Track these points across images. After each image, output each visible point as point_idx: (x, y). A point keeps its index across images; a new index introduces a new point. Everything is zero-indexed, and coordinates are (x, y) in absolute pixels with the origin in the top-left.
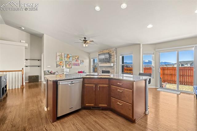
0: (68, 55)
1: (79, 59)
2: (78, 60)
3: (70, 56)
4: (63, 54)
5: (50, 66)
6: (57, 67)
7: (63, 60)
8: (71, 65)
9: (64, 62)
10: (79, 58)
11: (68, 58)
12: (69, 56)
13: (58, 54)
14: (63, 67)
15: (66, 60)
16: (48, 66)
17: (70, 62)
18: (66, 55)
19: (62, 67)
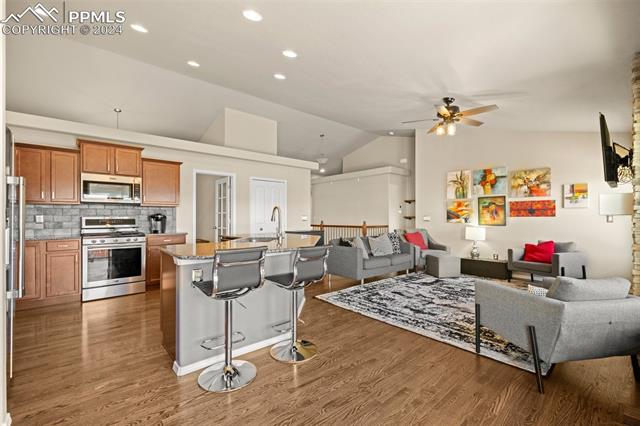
0: (487, 172)
1: (548, 183)
2: (543, 186)
3: (497, 177)
4: (466, 172)
5: (428, 218)
6: (449, 218)
7: (469, 196)
8: (501, 213)
9: (471, 201)
10: (552, 178)
11: (488, 186)
12: (492, 177)
13: (452, 176)
14: (466, 220)
15: (482, 194)
16: (425, 218)
17: (499, 202)
18: (478, 177)
19: (463, 221)
